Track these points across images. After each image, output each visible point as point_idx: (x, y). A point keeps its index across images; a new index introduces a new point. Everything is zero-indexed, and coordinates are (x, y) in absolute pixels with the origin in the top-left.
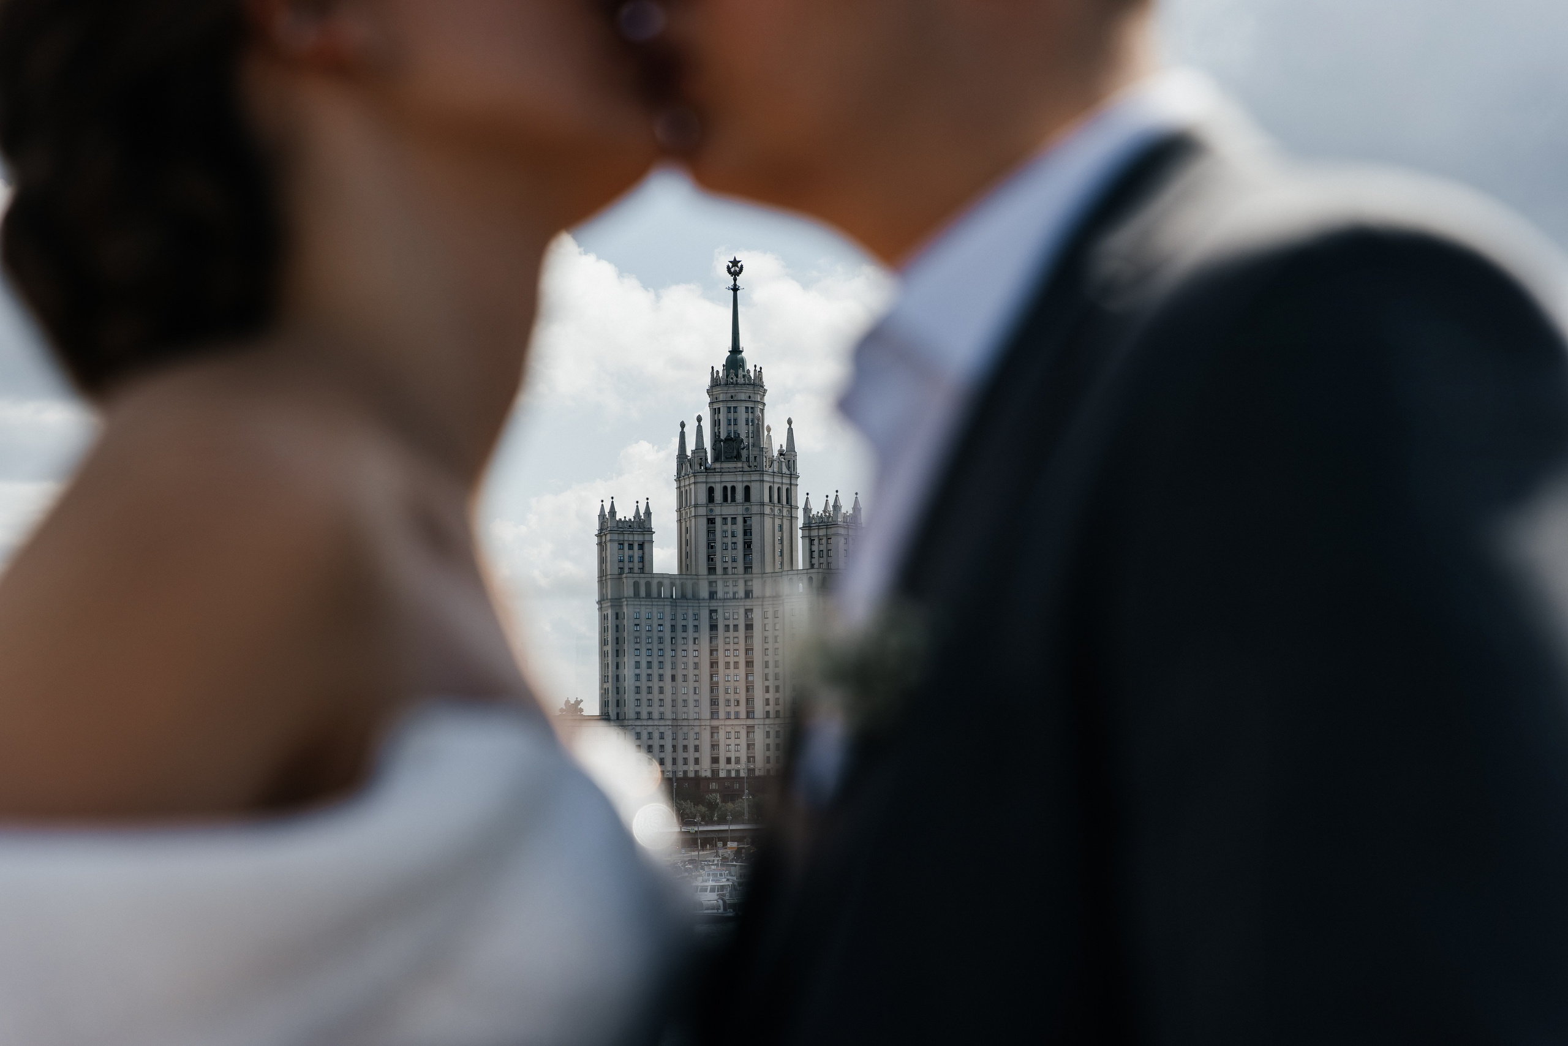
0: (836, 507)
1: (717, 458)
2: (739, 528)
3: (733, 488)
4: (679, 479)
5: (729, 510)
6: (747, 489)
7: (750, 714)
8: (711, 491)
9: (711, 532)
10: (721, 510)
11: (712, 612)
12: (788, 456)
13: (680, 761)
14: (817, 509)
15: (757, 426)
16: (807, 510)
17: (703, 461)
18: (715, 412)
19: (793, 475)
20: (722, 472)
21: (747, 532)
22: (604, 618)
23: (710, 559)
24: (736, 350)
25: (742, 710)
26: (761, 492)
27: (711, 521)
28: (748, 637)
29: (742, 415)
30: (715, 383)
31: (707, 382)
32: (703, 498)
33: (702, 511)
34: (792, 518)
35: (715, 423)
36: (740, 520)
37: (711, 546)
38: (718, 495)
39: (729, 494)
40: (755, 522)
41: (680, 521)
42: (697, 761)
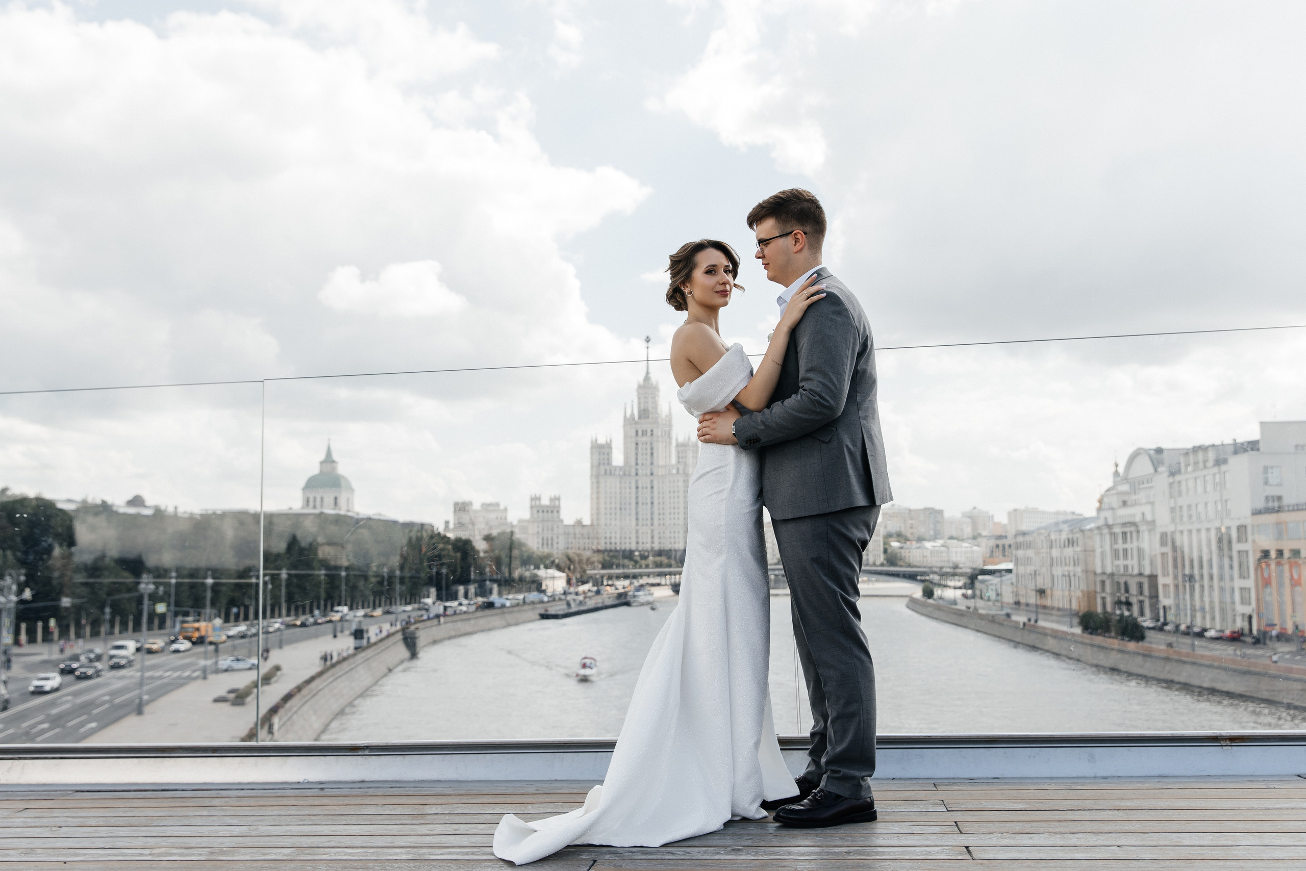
0: (689, 439)
1: (640, 418)
2: (649, 447)
3: (646, 431)
4: (625, 426)
5: (644, 439)
6: (652, 431)
7: (652, 524)
8: (637, 431)
9: (637, 449)
10: (641, 439)
11: (637, 481)
12: (669, 417)
13: (623, 543)
14: (681, 440)
16: (677, 440)
17: (634, 419)
18: (639, 398)
19: (670, 426)
20: (641, 423)
21: (652, 449)
22: (592, 483)
23: (637, 458)
24: (648, 373)
25: (649, 522)
26: (658, 432)
27: (637, 444)
28: (652, 492)
29: (650, 400)
30: (640, 387)
31: (635, 386)
32: (634, 434)
33: (634, 440)
34: (670, 443)
35: (639, 403)
36: (649, 444)
37: (637, 454)
38: (640, 433)
39: (644, 433)
40: (655, 445)
41: (625, 443)
42: (630, 543)
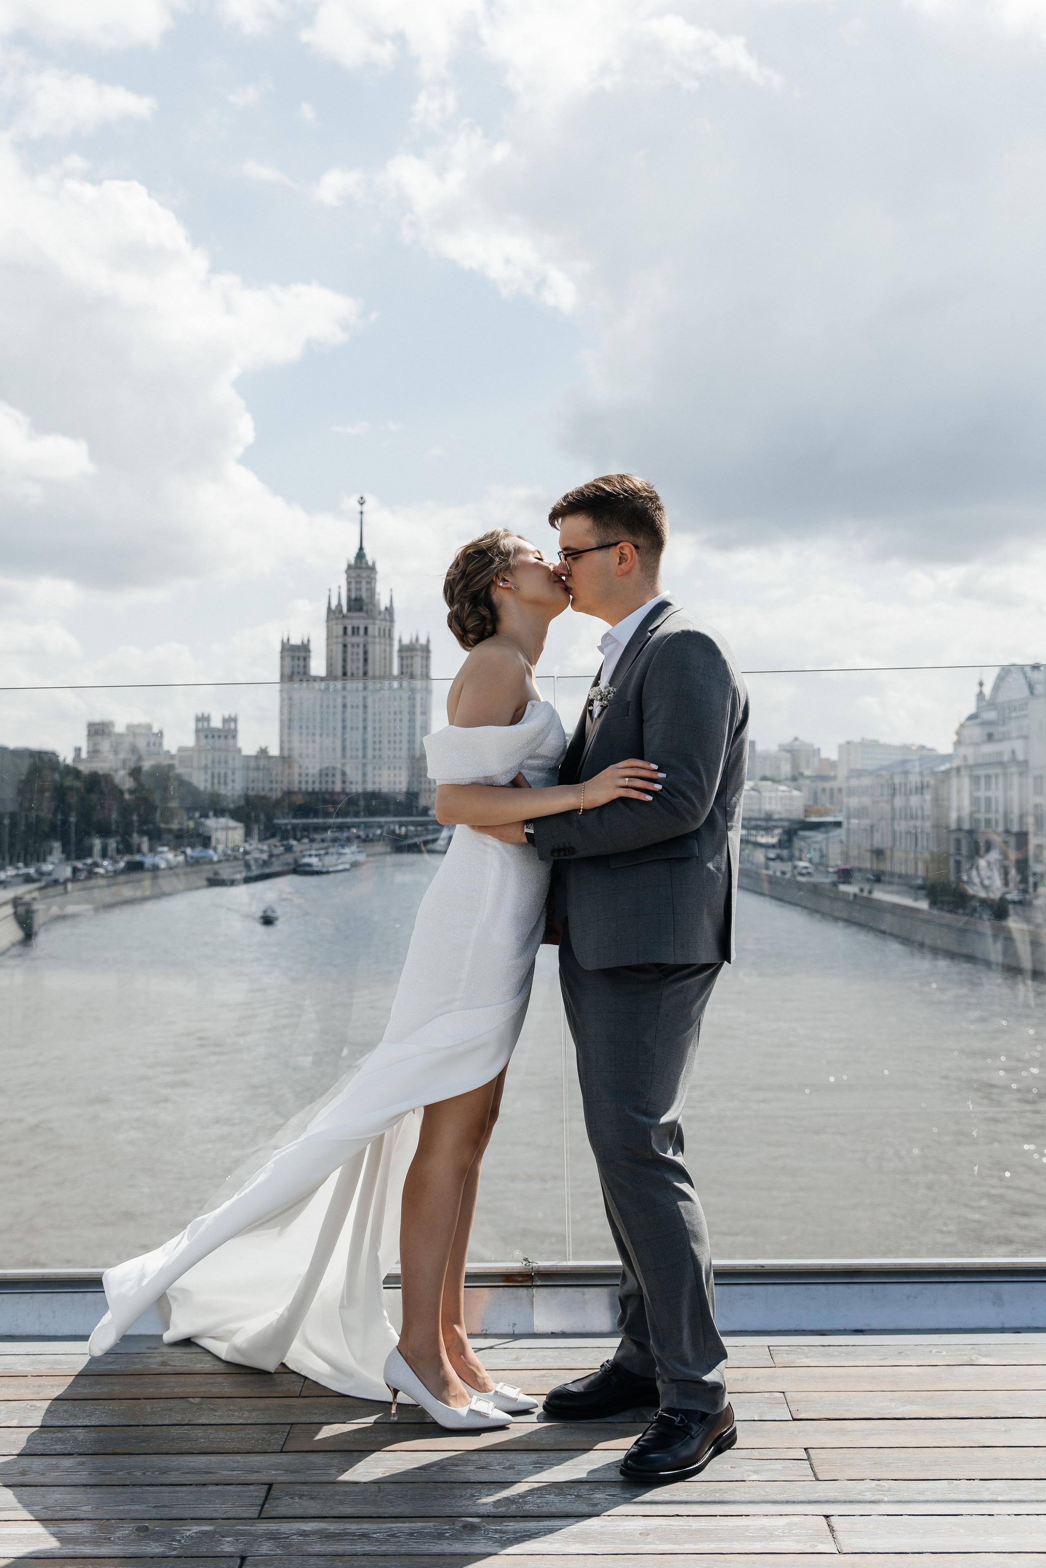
0: (417, 639)
1: (349, 610)
2: (361, 650)
3: (358, 628)
4: (328, 620)
5: (355, 640)
6: (366, 629)
7: (364, 756)
8: (345, 629)
9: (345, 652)
10: (351, 640)
11: (344, 697)
12: (390, 610)
13: (324, 783)
14: (406, 641)
15: (372, 592)
16: (400, 641)
17: (341, 611)
18: (349, 583)
19: (392, 621)
20: (351, 618)
21: (365, 652)
22: (282, 700)
23: (344, 667)
24: (361, 549)
25: (360, 754)
26: (373, 630)
27: (345, 646)
28: (365, 713)
29: (364, 586)
30: (350, 567)
31: (344, 567)
32: (340, 631)
33: (340, 640)
34: (391, 645)
35: (349, 590)
36: (361, 646)
37: (344, 660)
38: (349, 631)
39: (355, 631)
40: (370, 648)
41: (328, 645)
42: (333, 782)
